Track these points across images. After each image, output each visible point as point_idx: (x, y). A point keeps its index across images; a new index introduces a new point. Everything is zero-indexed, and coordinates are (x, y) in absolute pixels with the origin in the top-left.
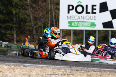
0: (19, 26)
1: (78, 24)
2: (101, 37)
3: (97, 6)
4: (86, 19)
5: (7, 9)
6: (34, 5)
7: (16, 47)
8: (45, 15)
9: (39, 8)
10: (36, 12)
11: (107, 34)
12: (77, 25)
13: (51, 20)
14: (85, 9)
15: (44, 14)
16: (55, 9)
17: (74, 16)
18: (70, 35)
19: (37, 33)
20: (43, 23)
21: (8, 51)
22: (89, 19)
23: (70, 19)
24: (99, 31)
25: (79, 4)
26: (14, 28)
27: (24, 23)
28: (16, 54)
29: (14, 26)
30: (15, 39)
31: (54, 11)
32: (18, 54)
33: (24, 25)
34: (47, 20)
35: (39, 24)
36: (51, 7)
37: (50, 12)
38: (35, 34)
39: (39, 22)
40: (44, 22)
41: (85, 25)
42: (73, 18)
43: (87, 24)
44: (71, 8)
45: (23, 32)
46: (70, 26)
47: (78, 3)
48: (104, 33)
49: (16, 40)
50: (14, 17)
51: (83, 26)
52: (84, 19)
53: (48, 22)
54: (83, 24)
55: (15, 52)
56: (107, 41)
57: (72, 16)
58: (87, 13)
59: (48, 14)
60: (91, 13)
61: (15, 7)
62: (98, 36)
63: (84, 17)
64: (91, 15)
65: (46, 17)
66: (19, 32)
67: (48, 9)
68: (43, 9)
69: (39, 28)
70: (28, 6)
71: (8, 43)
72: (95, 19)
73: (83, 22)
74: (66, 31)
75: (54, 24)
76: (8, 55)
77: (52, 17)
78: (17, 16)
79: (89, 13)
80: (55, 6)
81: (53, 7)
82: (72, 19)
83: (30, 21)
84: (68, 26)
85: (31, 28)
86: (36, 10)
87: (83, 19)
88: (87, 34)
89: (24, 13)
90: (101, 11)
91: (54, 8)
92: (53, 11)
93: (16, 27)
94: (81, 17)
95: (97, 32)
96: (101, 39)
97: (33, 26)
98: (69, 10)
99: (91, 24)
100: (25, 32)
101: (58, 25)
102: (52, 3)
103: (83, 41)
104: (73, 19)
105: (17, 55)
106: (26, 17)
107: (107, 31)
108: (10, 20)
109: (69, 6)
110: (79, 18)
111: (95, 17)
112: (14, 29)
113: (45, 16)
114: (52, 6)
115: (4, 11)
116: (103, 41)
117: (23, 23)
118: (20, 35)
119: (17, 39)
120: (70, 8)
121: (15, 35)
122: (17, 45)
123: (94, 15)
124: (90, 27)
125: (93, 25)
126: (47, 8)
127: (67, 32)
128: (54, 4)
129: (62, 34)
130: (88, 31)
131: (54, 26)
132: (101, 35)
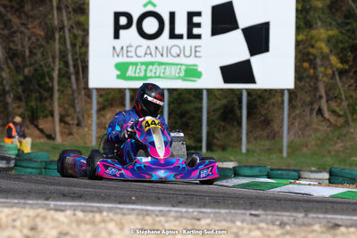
1: (146, 71)
2: (214, 111)
3: (203, 14)
4: (172, 56)
6: (9, 16)
8: (44, 44)
9: (24, 24)
12: (142, 75)
14: (166, 25)
16: (72, 27)
17: (134, 45)
20: (35, 70)
22: (179, 55)
23: (123, 55)
24: (210, 91)
25: (150, 8)
31: (69, 30)
34: (50, 60)
35: (23, 72)
36: (61, 21)
37: (57, 36)
39: (25, 66)
40: (41, 66)
41: (167, 73)
42: (129, 54)
44: (123, 21)
46: (122, 76)
48: (226, 98)
51: (163, 78)
52: (165, 55)
53: (52, 64)
54: (160, 70)
56: (235, 123)
57: (127, 47)
58: (173, 35)
60: (185, 36)
63: (163, 48)
67: (52, 26)
72: (197, 54)
73: (160, 64)
74: (110, 93)
75: (72, 70)
77: (64, 51)
79: (180, 37)
80: (72, 17)
81: (65, 18)
82: (127, 56)
84: (115, 77)
87: (162, 55)
88: (173, 103)
90: (215, 32)
91: (71, 22)
92: (67, 32)
94: (156, 48)
95: (205, 93)
96: (215, 117)
98: (117, 28)
99: (185, 71)
101: (81, 75)
102: (63, 6)
104: (131, 57)
109: (117, 15)
110: (148, 52)
111: (197, 49)
114: (62, 16)
116: (223, 124)
120: (121, 22)
123: (194, 42)
124: (184, 79)
125: (192, 73)
127: (111, 96)
128: (70, 9)
129: (98, 103)
130: (175, 93)
131: (69, 78)
132: (215, 104)
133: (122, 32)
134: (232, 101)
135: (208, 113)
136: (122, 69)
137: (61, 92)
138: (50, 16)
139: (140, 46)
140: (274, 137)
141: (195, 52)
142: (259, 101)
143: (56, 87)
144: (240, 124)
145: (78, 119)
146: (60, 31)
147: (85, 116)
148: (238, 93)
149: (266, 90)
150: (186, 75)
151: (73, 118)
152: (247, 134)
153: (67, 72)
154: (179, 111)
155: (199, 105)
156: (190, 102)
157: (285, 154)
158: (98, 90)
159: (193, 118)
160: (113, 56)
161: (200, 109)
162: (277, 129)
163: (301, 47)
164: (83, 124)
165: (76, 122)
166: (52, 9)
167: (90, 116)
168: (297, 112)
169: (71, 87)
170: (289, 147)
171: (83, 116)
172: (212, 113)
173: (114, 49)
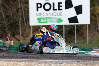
1: (46, 20)
2: (67, 31)
6: (6, 5)
8: (16, 13)
9: (10, 7)
12: (45, 21)
16: (24, 8)
17: (43, 13)
20: (14, 21)
22: (56, 15)
23: (39, 16)
24: (65, 26)
31: (24, 9)
34: (18, 18)
35: (10, 21)
37: (20, 11)
40: (16, 20)
42: (41, 15)
43: (54, 20)
44: (39, 6)
46: (39, 22)
47: (45, 1)
48: (70, 27)
51: (51, 22)
53: (19, 19)
56: (73, 35)
57: (41, 13)
58: (54, 9)
59: (18, 12)
60: (58, 10)
63: (51, 13)
64: (58, 11)
72: (61, 15)
73: (50, 18)
77: (22, 15)
79: (56, 10)
80: (24, 5)
82: (41, 16)
83: (3, 19)
84: (37, 22)
87: (51, 15)
90: (66, 8)
94: (49, 13)
95: (64, 26)
98: (38, 8)
99: (58, 20)
101: (27, 22)
102: (21, 2)
104: (42, 16)
109: (37, 4)
110: (47, 15)
111: (61, 13)
114: (21, 5)
116: (69, 35)
124: (58, 22)
127: (36, 28)
128: (24, 3)
129: (33, 30)
131: (24, 23)
132: (67, 29)
133: (39, 9)
134: (72, 28)
135: (65, 32)
137: (22, 27)
138: (18, 5)
139: (44, 13)
140: (84, 38)
141: (61, 14)
142: (80, 28)
143: (20, 26)
144: (74, 35)
145: (27, 35)
146: (21, 9)
147: (29, 34)
148: (74, 26)
149: (81, 25)
150: (58, 21)
151: (25, 35)
152: (77, 38)
153: (23, 21)
155: (62, 30)
157: (88, 43)
158: (33, 26)
160: (37, 16)
161: (62, 31)
162: (85, 36)
163: (92, 12)
164: (28, 36)
165: (26, 36)
166: (18, 3)
167: (30, 34)
168: (91, 31)
169: (25, 25)
170: (89, 41)
171: (28, 34)
172: (66, 32)
173: (37, 14)
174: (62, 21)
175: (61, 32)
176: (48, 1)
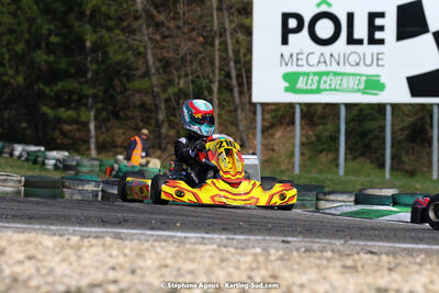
0: (106, 91)
1: (319, 82)
2: (401, 130)
3: (386, 15)
4: (350, 64)
5: (65, 31)
6: (161, 17)
7: (97, 169)
8: (201, 49)
9: (179, 27)
10: (168, 40)
11: (423, 118)
12: (314, 87)
13: (221, 69)
15: (195, 46)
16: (235, 30)
18: (292, 122)
19: (172, 118)
20: (193, 82)
21: (67, 184)
22: (358, 64)
23: (292, 64)
24: (394, 106)
25: (324, 8)
26: (87, 97)
27: (125, 80)
28: (95, 194)
29: (89, 91)
30: (93, 140)
31: (231, 34)
32: (100, 193)
33: (126, 89)
34: (208, 70)
35: (178, 83)
36: (222, 24)
37: (217, 42)
38: (164, 121)
39: (179, 77)
40: (198, 77)
41: (345, 85)
42: (300, 62)
44: (293, 23)
45: (122, 114)
46: (292, 89)
47: (318, 5)
48: (416, 114)
49: (97, 142)
50: (89, 59)
53: (211, 75)
54: (336, 81)
55: (90, 187)
56: (427, 145)
57: (298, 54)
58: (351, 41)
59: (209, 48)
60: (366, 41)
61: (93, 24)
62: (393, 125)
63: (339, 55)
65: (204, 58)
66: (104, 114)
67: (212, 30)
68: (193, 29)
69: (179, 99)
70: (137, 18)
71: (66, 154)
72: (380, 63)
73: (336, 74)
74: (276, 110)
75: (234, 82)
76: (67, 196)
77: (225, 59)
78: (100, 55)
79: (360, 42)
80: (235, 19)
81: (227, 21)
82: (297, 65)
83: (147, 74)
84: (282, 90)
85: (148, 100)
86: (167, 33)
87: (338, 64)
88: (353, 120)
89: (126, 45)
90: (401, 36)
91: (233, 26)
92: (229, 36)
93: (95, 96)
94: (332, 55)
95: (389, 109)
96: (402, 138)
97: (156, 90)
98: (286, 32)
99: (365, 82)
100: (129, 113)
101: (246, 87)
102: (224, 6)
103: (339, 145)
104: (302, 66)
105: (97, 196)
106: (133, 59)
107: (423, 105)
108: (73, 70)
109: (286, 17)
110: (322, 60)
111: (380, 56)
112: (90, 101)
113: (200, 56)
114: (223, 17)
115: (53, 39)
116: (411, 145)
117: (121, 82)
118: (109, 125)
119: (101, 138)
120: (291, 25)
121: (92, 126)
122: (101, 161)
124: (364, 92)
125: (374, 84)
126: (205, 26)
127: (281, 113)
128: (234, 10)
129: (263, 119)
130: (356, 108)
131: (231, 91)
132: (403, 121)
133: (291, 37)
135: (393, 133)
136: (291, 80)
137: (222, 107)
138: (210, 19)
139: (312, 53)
145: (241, 139)
146: (221, 36)
147: (250, 136)
148: (429, 108)
150: (365, 89)
153: (229, 84)
154: (360, 130)
156: (373, 119)
158: (262, 104)
159: (376, 138)
160: (281, 64)
161: (383, 128)
164: (247, 145)
166: (211, 10)
167: (254, 135)
169: (234, 102)
171: (247, 136)
172: (399, 133)
173: (282, 55)
174: (381, 87)
175: (377, 133)
176: (329, 5)
